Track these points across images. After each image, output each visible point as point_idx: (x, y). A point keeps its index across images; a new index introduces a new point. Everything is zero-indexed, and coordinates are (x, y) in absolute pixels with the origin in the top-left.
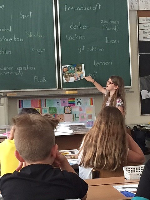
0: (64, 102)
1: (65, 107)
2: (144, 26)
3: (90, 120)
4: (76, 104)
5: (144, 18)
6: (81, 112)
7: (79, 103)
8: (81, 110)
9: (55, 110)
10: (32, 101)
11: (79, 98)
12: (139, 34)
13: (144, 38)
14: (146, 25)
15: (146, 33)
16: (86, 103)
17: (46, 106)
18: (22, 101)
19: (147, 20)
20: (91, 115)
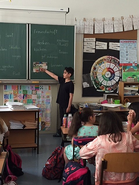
0: (32, 87)
1: (32, 90)
2: (88, 44)
3: (48, 99)
4: (40, 89)
5: (88, 39)
6: (43, 94)
7: (42, 89)
8: (42, 92)
9: (27, 92)
10: (12, 86)
11: (42, 86)
12: (84, 48)
13: (87, 51)
14: (89, 43)
15: (88, 48)
16: (46, 89)
17: (21, 89)
18: (6, 85)
19: (89, 40)
20: (49, 96)
